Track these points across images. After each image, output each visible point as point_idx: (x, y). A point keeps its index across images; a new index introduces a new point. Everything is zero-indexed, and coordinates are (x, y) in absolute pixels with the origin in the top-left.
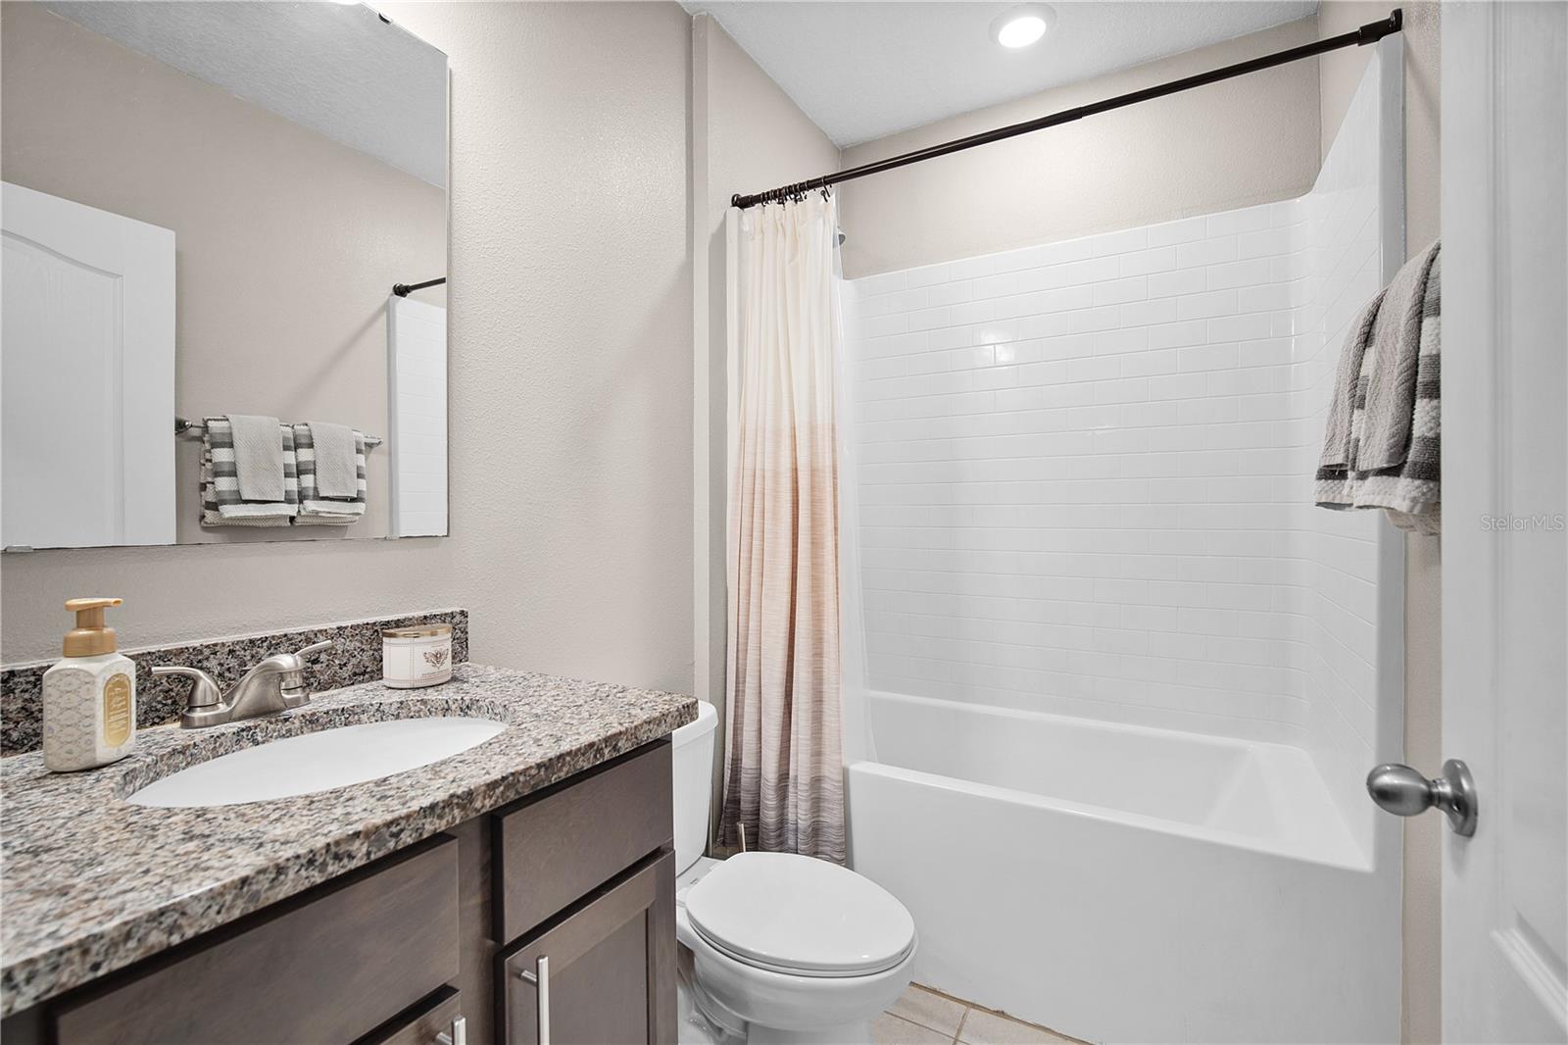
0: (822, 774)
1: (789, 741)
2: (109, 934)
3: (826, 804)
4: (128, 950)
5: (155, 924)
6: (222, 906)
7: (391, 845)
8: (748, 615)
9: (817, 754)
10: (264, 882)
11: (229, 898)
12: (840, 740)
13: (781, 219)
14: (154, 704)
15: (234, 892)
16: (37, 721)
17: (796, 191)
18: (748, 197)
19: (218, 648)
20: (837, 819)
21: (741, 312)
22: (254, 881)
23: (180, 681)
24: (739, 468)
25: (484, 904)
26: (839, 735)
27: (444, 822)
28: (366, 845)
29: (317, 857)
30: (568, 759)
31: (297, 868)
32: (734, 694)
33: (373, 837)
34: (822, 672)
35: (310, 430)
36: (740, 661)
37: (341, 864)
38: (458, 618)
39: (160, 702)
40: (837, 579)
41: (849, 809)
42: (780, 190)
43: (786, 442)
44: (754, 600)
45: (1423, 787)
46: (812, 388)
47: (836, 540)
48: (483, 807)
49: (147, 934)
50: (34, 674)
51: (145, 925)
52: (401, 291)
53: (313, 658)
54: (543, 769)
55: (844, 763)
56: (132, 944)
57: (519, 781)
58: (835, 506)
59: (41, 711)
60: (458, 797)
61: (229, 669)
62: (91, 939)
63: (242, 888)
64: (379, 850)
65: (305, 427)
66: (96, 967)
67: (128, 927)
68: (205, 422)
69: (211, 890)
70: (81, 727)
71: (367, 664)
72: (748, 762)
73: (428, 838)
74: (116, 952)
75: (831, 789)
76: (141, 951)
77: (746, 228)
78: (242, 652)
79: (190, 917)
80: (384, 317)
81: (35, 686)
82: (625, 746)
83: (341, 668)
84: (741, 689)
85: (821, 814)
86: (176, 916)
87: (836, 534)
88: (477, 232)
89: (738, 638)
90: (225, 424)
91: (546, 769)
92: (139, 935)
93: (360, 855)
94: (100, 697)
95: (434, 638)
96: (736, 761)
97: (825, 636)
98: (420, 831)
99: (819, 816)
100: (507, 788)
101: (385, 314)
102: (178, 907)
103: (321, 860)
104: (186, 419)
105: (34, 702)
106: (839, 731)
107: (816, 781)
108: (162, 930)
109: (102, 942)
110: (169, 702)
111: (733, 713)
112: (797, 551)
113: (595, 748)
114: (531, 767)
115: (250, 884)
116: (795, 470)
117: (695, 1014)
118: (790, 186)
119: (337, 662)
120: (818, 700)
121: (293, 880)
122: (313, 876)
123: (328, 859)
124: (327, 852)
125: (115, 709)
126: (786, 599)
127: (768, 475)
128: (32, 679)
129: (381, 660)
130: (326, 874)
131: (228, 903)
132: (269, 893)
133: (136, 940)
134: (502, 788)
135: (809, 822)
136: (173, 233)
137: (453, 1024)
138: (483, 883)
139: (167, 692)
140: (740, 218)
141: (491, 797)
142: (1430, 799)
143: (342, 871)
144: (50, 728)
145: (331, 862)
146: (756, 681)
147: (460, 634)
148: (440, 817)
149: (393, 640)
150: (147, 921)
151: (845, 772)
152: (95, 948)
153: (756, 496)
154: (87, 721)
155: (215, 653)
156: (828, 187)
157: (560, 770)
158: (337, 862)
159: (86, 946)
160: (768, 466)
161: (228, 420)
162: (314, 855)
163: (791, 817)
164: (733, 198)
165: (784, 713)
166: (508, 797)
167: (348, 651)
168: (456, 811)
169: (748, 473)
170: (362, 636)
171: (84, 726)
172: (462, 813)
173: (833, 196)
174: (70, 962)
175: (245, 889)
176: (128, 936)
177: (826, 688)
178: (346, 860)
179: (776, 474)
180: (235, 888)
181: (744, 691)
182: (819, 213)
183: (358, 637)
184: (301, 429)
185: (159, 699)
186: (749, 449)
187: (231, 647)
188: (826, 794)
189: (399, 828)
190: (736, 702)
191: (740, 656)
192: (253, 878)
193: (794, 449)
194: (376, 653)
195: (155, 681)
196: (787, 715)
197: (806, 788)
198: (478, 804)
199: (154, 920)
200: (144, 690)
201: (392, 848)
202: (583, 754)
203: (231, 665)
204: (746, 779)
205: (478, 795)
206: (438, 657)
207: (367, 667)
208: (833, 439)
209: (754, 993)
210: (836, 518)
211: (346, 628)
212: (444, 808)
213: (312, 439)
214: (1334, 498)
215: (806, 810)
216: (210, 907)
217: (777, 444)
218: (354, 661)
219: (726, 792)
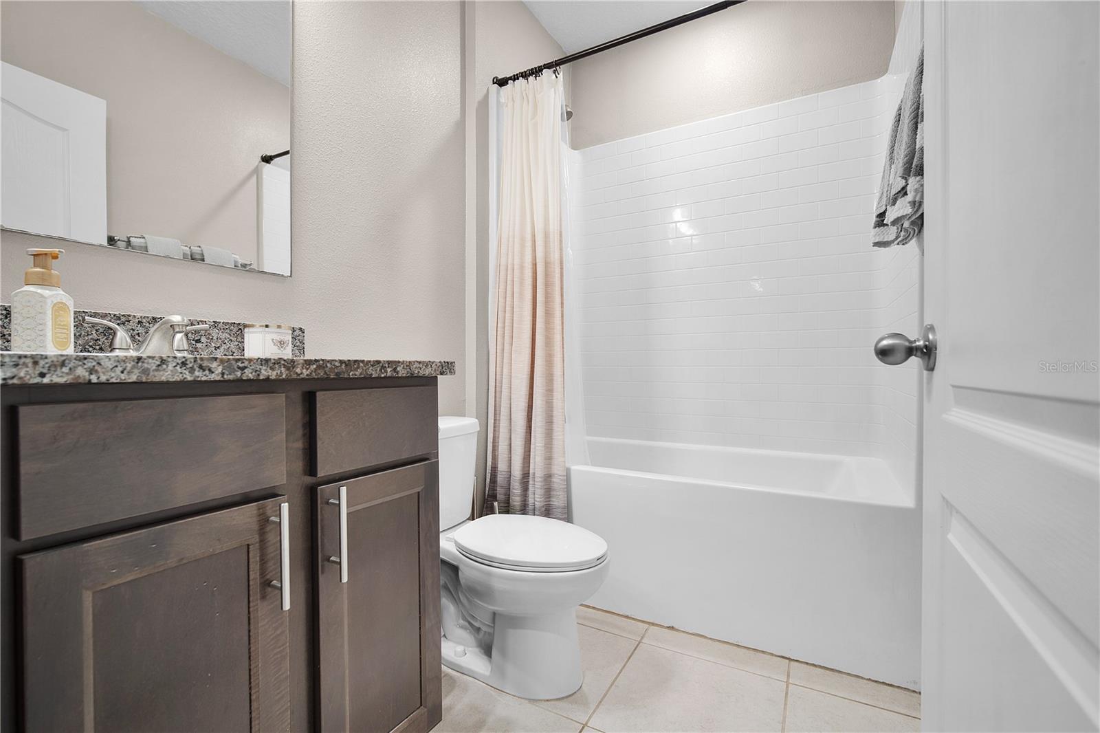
0: (552, 472)
1: (530, 451)
2: (51, 357)
3: (555, 493)
4: (63, 372)
5: (81, 363)
6: (125, 369)
7: (239, 374)
8: (502, 367)
9: (549, 458)
10: (152, 365)
11: (129, 366)
12: (564, 448)
13: (525, 90)
14: (87, 347)
15: (132, 363)
16: (8, 342)
17: (536, 72)
18: (504, 78)
19: (131, 318)
20: (561, 502)
21: (499, 160)
22: (146, 361)
23: (105, 335)
24: (497, 266)
25: (304, 449)
26: (564, 445)
27: (275, 373)
28: (221, 367)
29: (188, 362)
30: (361, 364)
31: (175, 364)
32: (493, 421)
33: (226, 364)
34: (552, 402)
35: (202, 250)
36: (497, 399)
37: (204, 373)
38: (297, 332)
39: (91, 346)
40: (563, 338)
41: (571, 497)
42: (525, 72)
43: (529, 244)
44: (506, 355)
45: (907, 344)
46: (546, 207)
47: (562, 311)
48: (301, 373)
49: (75, 367)
50: (6, 309)
51: (74, 361)
52: (267, 159)
53: (196, 338)
54: (344, 365)
55: (567, 465)
56: (65, 370)
57: (327, 366)
58: (562, 288)
59: (10, 335)
60: (285, 360)
61: (138, 334)
62: (39, 356)
63: (137, 363)
64: (230, 374)
65: (200, 249)
66: (42, 375)
67: (64, 358)
68: (129, 238)
69: (117, 356)
70: (37, 331)
71: (234, 350)
72: (502, 467)
73: (263, 379)
74: (55, 371)
75: (557, 482)
76: (71, 377)
77: (502, 100)
78: (148, 324)
79: (103, 368)
80: (254, 179)
81: (6, 318)
82: (402, 372)
83: (216, 349)
84: (498, 418)
85: (552, 499)
86: (94, 363)
87: (562, 307)
88: (312, 72)
89: (496, 383)
90: (142, 240)
91: (346, 365)
92: (70, 366)
93: (217, 372)
94: (49, 312)
95: (279, 330)
96: (494, 468)
97: (555, 378)
98: (258, 372)
99: (549, 501)
100: (319, 367)
101: (255, 176)
102: (96, 358)
103: (191, 365)
104: (114, 235)
105: (5, 328)
106: (564, 441)
107: (548, 477)
108: (85, 368)
109: (46, 361)
110: (98, 347)
111: (492, 434)
112: (536, 321)
113: (381, 365)
114: (335, 361)
115: (143, 362)
116: (535, 265)
117: (462, 622)
118: (532, 69)
119: (213, 345)
120: (549, 421)
121: (171, 371)
122: (185, 373)
123: (195, 366)
124: (195, 361)
125: (59, 325)
126: (528, 351)
127: (516, 267)
128: (4, 312)
129: (244, 350)
130: (194, 375)
131: (128, 369)
132: (156, 373)
133: (68, 368)
134: (315, 366)
135: (543, 504)
136: (105, 101)
137: (280, 505)
138: (304, 435)
139: (96, 341)
140: (498, 93)
141: (307, 369)
142: (910, 351)
143: (204, 379)
144: (16, 329)
145: (197, 369)
146: (508, 411)
147: (299, 343)
148: (272, 369)
149: (251, 329)
150: (75, 359)
151: (568, 471)
152: (42, 363)
153: (508, 282)
154: (40, 327)
155: (129, 321)
156: (558, 68)
157: (356, 369)
158: (201, 371)
159: (36, 360)
160: (517, 261)
161: (144, 238)
162: (186, 360)
163: (531, 501)
164: (493, 80)
165: (526, 432)
166: (319, 374)
167: (220, 339)
168: (283, 369)
169: (503, 268)
170: (231, 330)
171: (38, 330)
172: (287, 372)
173: (561, 74)
174: (25, 365)
175: (140, 364)
176: (63, 364)
177: (555, 413)
178: (207, 372)
179: (522, 267)
180: (133, 361)
181: (499, 420)
182: (552, 87)
183: (228, 331)
184: (196, 249)
185: (90, 344)
186: (504, 250)
187: (140, 320)
188: (555, 486)
189: (243, 365)
190: (494, 427)
191: (497, 395)
192: (145, 359)
193: (534, 251)
194: (240, 345)
195: (88, 331)
196: (529, 431)
197: (541, 482)
198: (298, 370)
199: (80, 360)
200: (80, 335)
201: (239, 376)
202: (372, 366)
203: (139, 332)
204: (500, 479)
205: (299, 364)
206: (282, 344)
207: (234, 353)
208: (561, 241)
209: (497, 585)
210: (562, 295)
211: (220, 323)
212: (275, 363)
213: (203, 256)
214: (883, 239)
215: (541, 495)
216: (116, 366)
217: (523, 246)
218: (224, 346)
219: (487, 489)
